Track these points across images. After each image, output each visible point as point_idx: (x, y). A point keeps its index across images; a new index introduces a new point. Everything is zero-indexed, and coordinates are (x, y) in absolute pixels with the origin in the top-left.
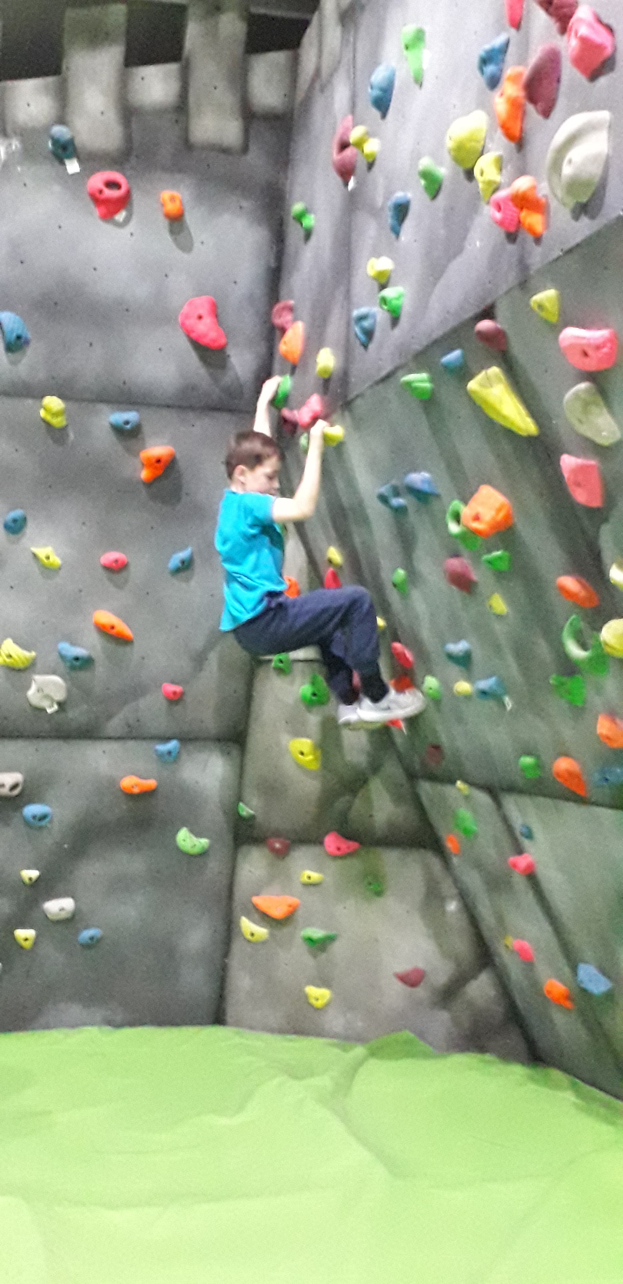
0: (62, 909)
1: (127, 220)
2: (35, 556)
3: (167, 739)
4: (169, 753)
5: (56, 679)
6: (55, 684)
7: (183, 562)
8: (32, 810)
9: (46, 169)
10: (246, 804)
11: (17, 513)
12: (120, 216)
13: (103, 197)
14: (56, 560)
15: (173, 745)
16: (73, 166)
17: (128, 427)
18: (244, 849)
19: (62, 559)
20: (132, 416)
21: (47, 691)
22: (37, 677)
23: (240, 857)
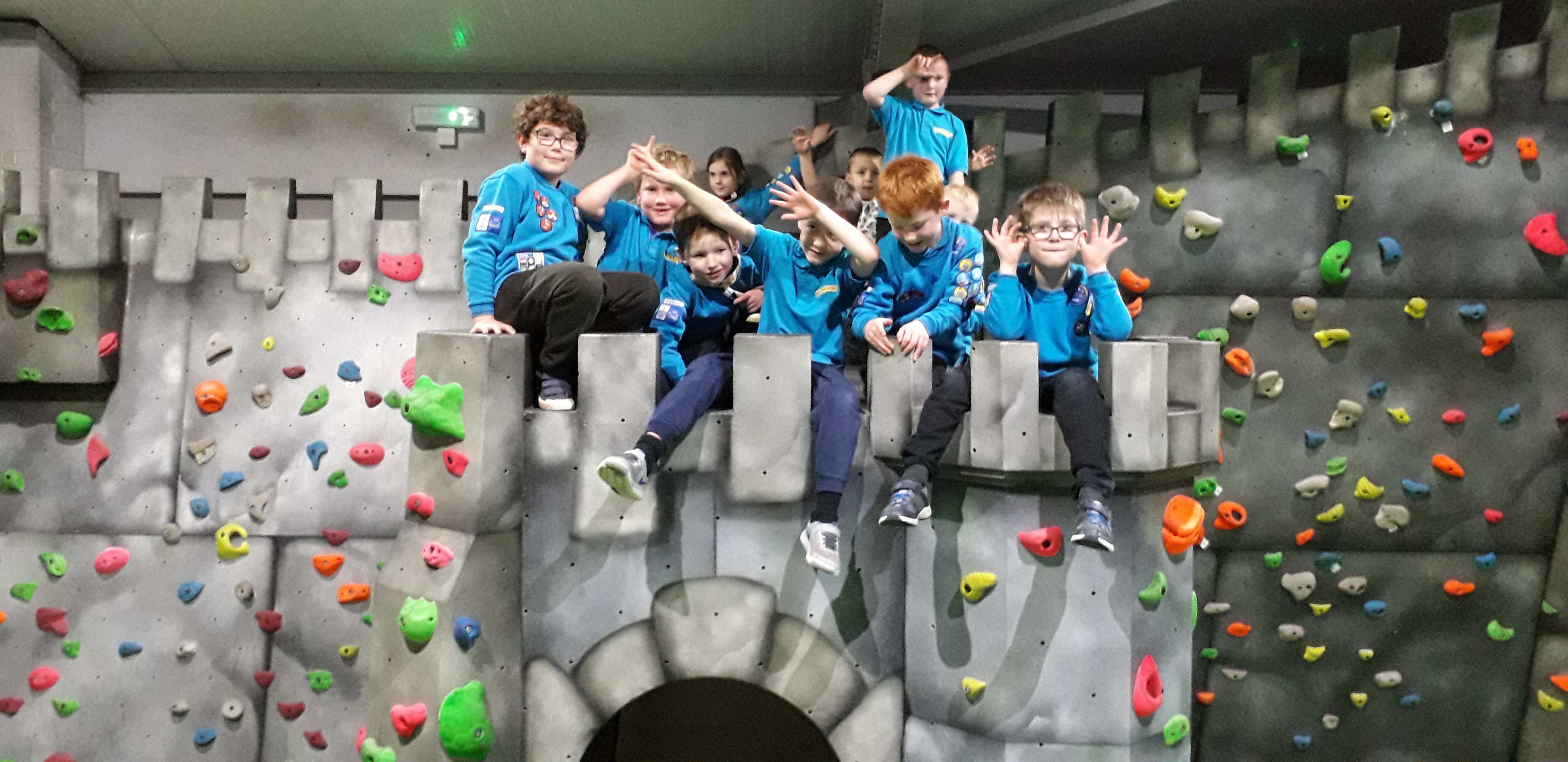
0: (1392, 680)
1: (1488, 162)
2: (1390, 416)
3: (1486, 552)
4: (1487, 564)
5: (1401, 508)
6: (1401, 513)
7: (1512, 417)
8: (1371, 605)
9: (1425, 132)
10: (1550, 603)
11: (1380, 385)
12: (1482, 161)
13: (1473, 149)
14: (1407, 418)
15: (1490, 557)
16: (1448, 128)
17: (1477, 317)
18: (1544, 639)
19: (1411, 417)
20: (1480, 308)
21: (1392, 518)
22: (1383, 506)
23: (1540, 644)
